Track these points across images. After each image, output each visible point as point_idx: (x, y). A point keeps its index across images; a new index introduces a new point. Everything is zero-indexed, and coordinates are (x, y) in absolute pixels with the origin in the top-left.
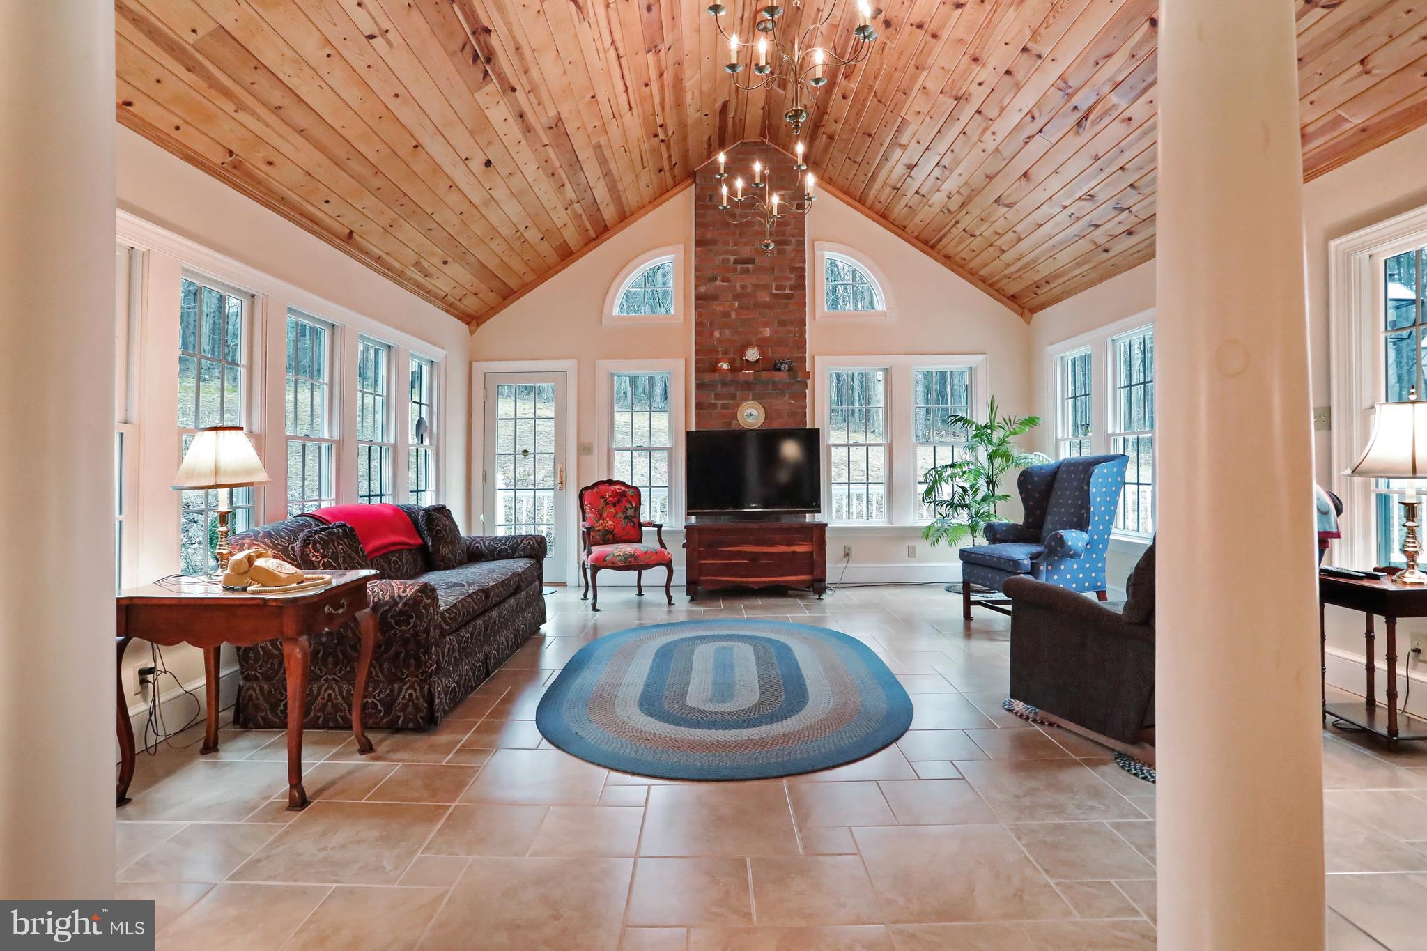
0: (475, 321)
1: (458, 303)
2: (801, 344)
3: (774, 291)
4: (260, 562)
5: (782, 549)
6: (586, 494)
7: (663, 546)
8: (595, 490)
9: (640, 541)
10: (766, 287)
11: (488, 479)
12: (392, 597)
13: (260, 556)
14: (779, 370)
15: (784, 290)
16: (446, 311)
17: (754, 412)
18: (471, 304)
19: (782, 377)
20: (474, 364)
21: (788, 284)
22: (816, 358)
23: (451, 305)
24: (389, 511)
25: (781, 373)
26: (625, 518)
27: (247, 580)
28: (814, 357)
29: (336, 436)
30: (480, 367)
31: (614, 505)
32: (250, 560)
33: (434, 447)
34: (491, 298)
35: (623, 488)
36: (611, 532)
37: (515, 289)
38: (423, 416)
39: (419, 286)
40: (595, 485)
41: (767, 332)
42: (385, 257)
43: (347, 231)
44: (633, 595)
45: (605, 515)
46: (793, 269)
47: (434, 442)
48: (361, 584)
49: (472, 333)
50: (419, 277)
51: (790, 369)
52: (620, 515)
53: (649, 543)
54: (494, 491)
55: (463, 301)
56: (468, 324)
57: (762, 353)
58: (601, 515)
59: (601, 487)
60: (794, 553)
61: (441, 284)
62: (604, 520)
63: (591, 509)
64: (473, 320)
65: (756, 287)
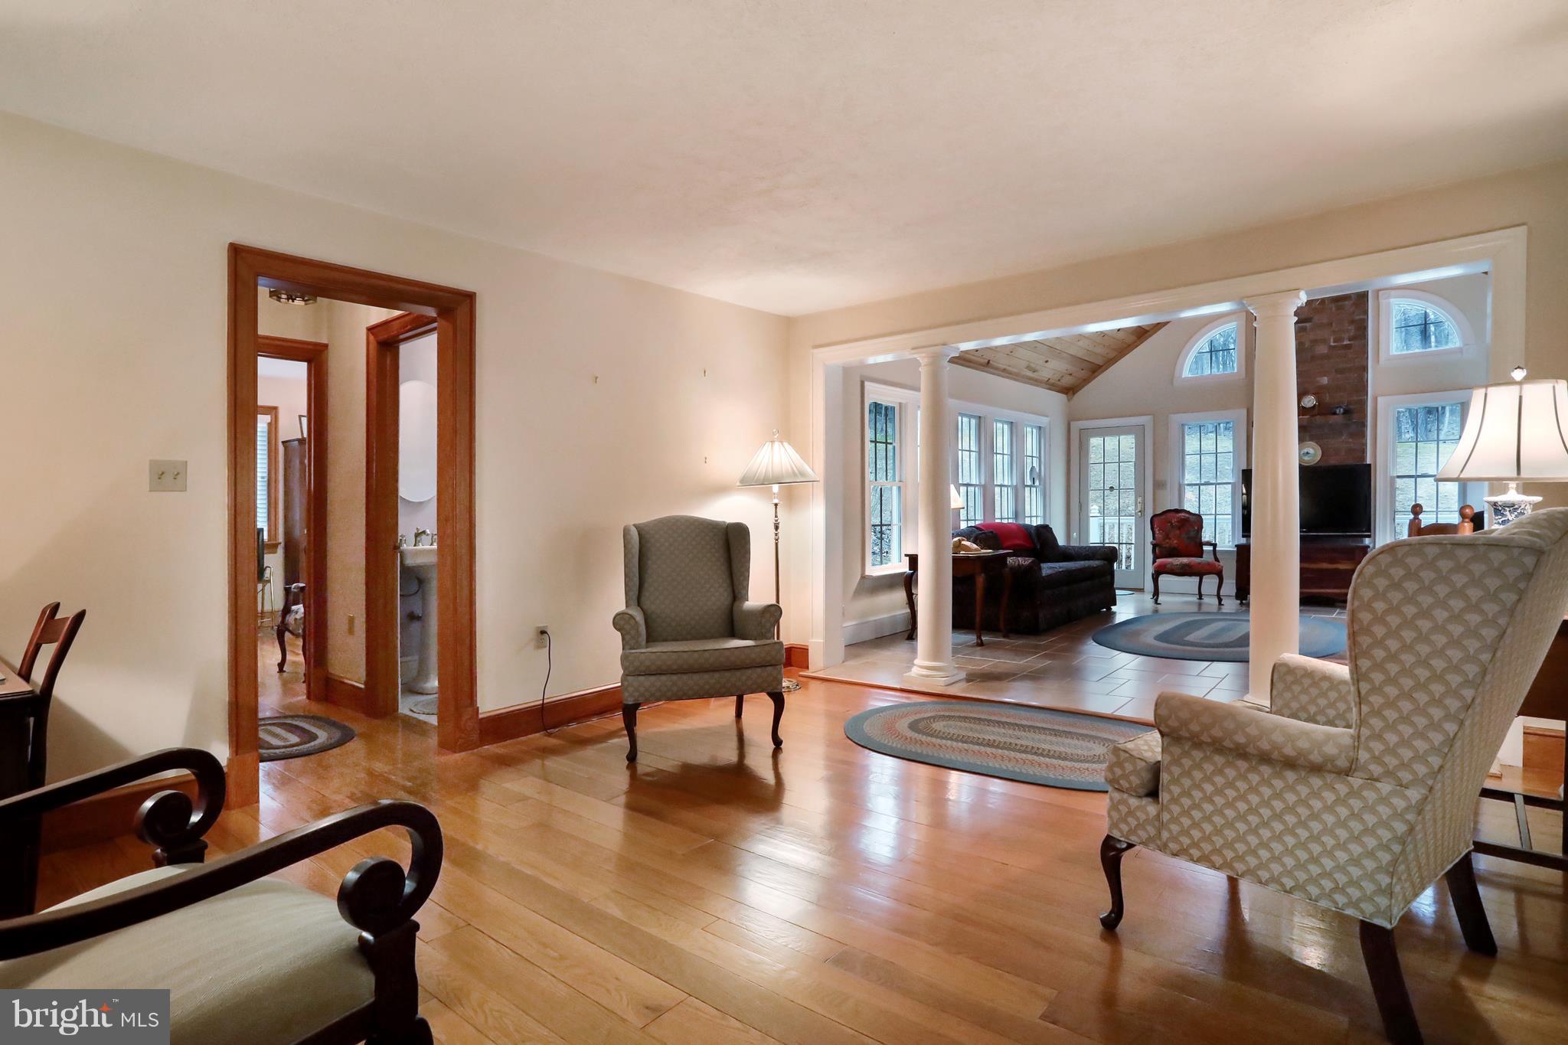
0: (1071, 392)
1: (1059, 383)
2: (1362, 388)
3: (1332, 344)
4: (963, 542)
5: (1325, 566)
6: (1155, 519)
7: (1217, 560)
8: (1164, 517)
9: (1201, 556)
10: (1324, 341)
11: (1083, 507)
12: (1019, 565)
13: (963, 540)
14: (1335, 414)
15: (1343, 341)
16: (1050, 389)
17: (1311, 451)
18: (1067, 381)
19: (1338, 419)
20: (1072, 423)
21: (1346, 336)
22: (1379, 399)
23: (1053, 385)
24: (1014, 527)
25: (1336, 416)
26: (1188, 538)
27: (959, 549)
28: (1376, 398)
29: (983, 483)
30: (1076, 426)
31: (1179, 529)
32: (960, 541)
33: (1042, 487)
34: (1083, 374)
35: (1187, 515)
36: (1175, 548)
37: (1101, 364)
38: (1034, 465)
39: (1030, 379)
40: (1164, 513)
41: (1325, 380)
42: (1007, 368)
43: (987, 361)
44: (1195, 599)
45: (1170, 536)
46: (1352, 322)
47: (1042, 483)
48: (1004, 557)
49: (1069, 400)
50: (1030, 374)
51: (1347, 412)
52: (1184, 536)
53: (1208, 558)
54: (1088, 517)
55: (1062, 381)
56: (1066, 394)
57: (1318, 400)
58: (1168, 536)
59: (1169, 514)
60: (1337, 570)
61: (1045, 374)
62: (1170, 539)
63: (1159, 530)
64: (1070, 391)
65: (1315, 342)
